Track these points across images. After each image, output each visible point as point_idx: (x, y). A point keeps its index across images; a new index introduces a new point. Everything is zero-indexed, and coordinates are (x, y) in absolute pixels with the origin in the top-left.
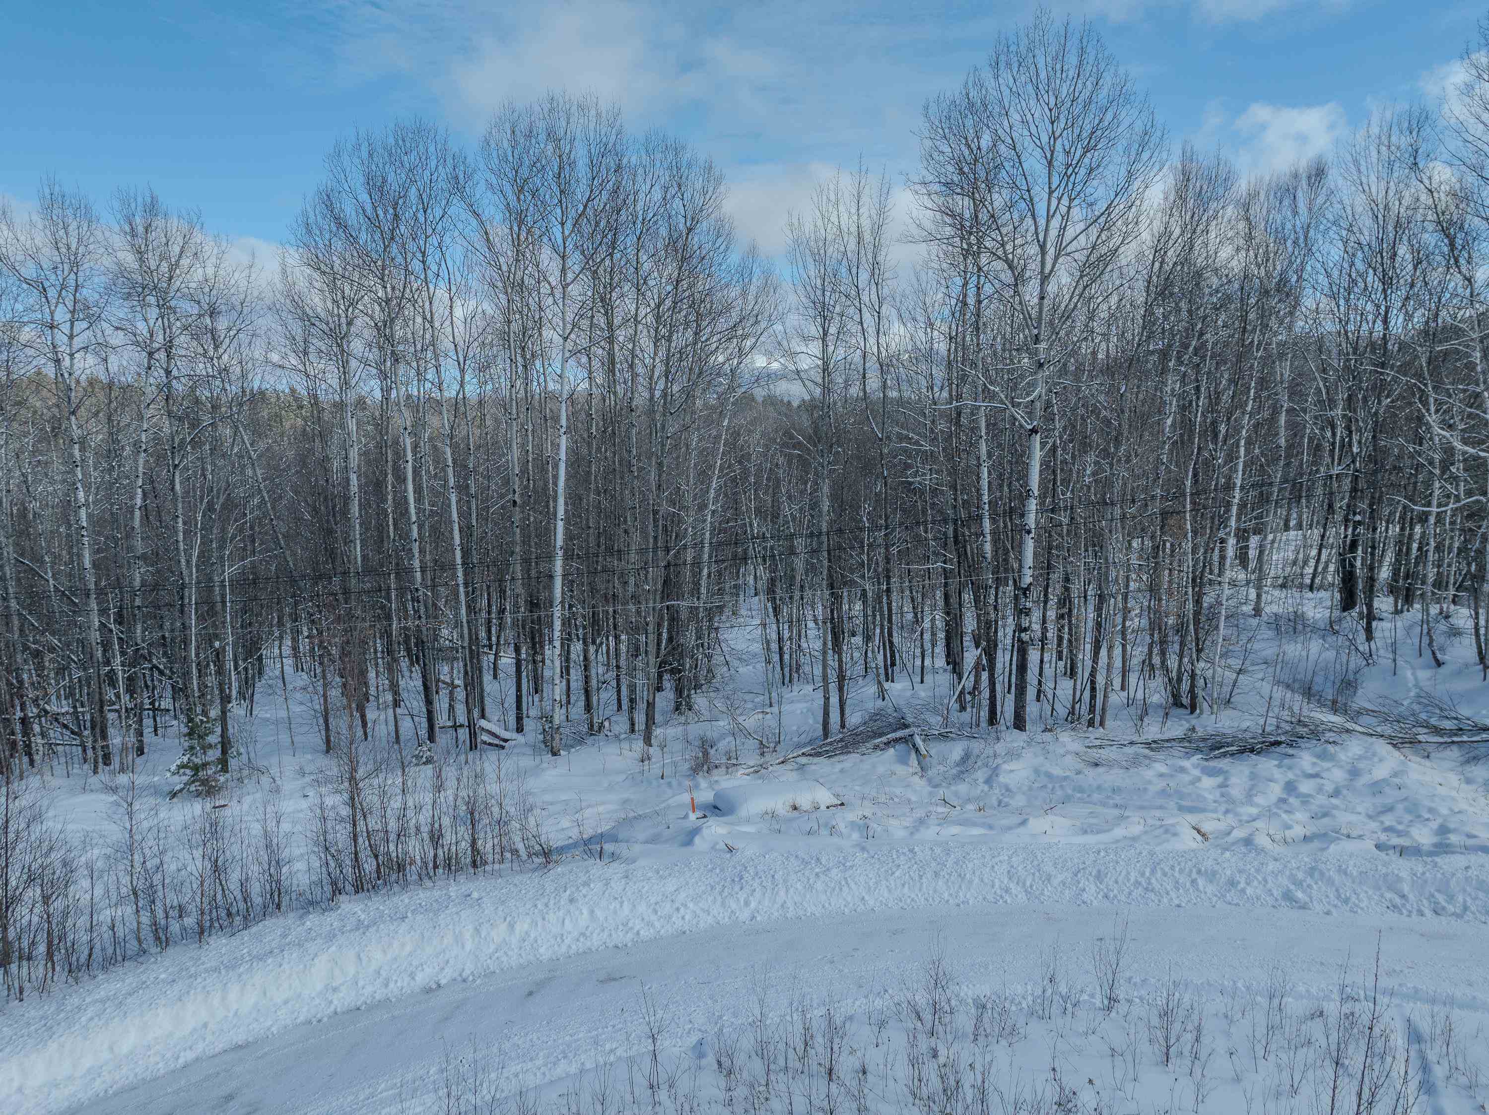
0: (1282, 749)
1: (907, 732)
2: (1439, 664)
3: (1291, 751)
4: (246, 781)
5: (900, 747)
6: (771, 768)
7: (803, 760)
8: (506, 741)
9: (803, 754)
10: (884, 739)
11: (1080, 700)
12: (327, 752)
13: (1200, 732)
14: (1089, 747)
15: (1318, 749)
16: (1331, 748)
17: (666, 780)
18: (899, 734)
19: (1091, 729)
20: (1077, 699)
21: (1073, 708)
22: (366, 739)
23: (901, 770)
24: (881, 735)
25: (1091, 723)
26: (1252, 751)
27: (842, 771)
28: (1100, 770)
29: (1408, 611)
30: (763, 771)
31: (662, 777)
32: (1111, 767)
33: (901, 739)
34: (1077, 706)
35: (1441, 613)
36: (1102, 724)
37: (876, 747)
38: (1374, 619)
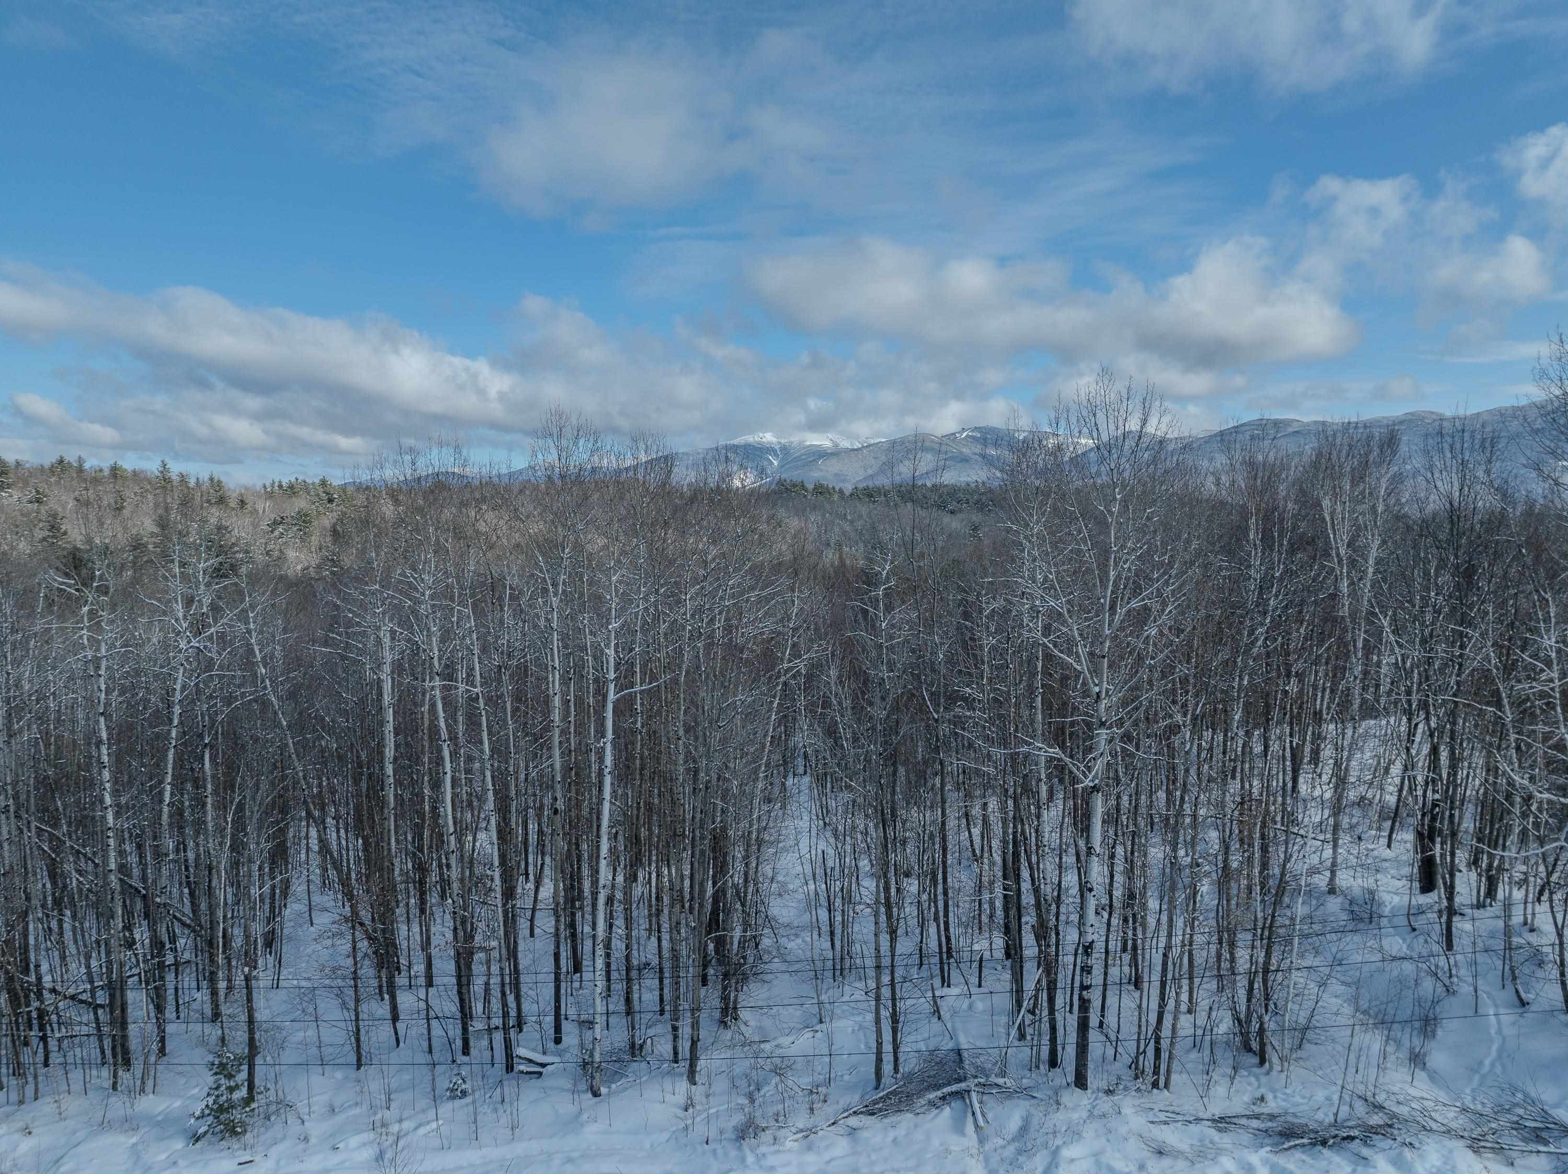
0: (1355, 1145)
1: (963, 1085)
2: (1523, 1003)
3: (1365, 1152)
4: (273, 1118)
5: (957, 1104)
6: (821, 1133)
7: (853, 1121)
8: (543, 1065)
9: (855, 1112)
10: (939, 1093)
11: (1144, 1052)
12: (359, 1065)
13: (1272, 1106)
14: (1152, 1122)
15: (1393, 1153)
16: (1408, 1153)
17: (712, 1145)
18: (954, 1088)
19: (1155, 1091)
20: (1141, 1050)
21: (1137, 1058)
22: (398, 1045)
23: (956, 1143)
24: (937, 1087)
25: (1155, 1085)
26: (1324, 1143)
27: (895, 1141)
28: (1166, 1162)
29: (1491, 905)
30: (812, 1136)
31: (707, 1143)
32: (1176, 1157)
33: (957, 1093)
34: (1141, 1058)
35: (1525, 923)
36: (1166, 1086)
37: (932, 1104)
38: (1456, 913)
